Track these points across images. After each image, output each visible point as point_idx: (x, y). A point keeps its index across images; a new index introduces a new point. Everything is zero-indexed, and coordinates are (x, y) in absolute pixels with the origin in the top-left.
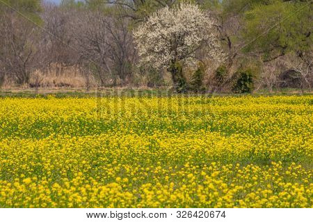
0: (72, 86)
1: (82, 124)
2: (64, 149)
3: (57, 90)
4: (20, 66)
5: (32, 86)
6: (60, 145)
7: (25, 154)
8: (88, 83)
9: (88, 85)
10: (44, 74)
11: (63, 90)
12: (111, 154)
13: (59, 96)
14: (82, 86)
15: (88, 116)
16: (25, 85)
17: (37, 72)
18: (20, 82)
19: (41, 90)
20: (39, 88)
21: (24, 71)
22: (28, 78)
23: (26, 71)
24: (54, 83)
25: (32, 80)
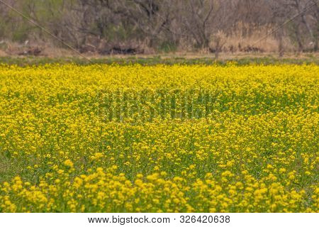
0: (262, 51)
1: (258, 98)
2: (227, 132)
3: (242, 55)
4: (198, 26)
5: (212, 51)
6: (222, 127)
7: (177, 137)
8: (281, 47)
9: (281, 50)
10: (227, 36)
11: (251, 55)
12: (288, 139)
13: (240, 63)
14: (274, 51)
15: (269, 88)
16: (204, 50)
17: (220, 34)
18: (198, 47)
19: (222, 56)
20: (220, 53)
21: (203, 32)
22: (207, 42)
23: (206, 32)
24: (240, 46)
25: (212, 44)
